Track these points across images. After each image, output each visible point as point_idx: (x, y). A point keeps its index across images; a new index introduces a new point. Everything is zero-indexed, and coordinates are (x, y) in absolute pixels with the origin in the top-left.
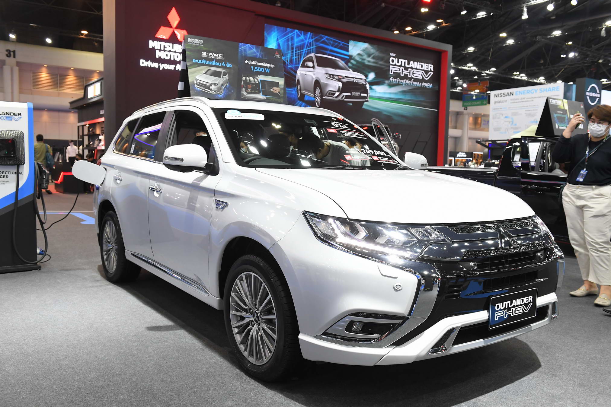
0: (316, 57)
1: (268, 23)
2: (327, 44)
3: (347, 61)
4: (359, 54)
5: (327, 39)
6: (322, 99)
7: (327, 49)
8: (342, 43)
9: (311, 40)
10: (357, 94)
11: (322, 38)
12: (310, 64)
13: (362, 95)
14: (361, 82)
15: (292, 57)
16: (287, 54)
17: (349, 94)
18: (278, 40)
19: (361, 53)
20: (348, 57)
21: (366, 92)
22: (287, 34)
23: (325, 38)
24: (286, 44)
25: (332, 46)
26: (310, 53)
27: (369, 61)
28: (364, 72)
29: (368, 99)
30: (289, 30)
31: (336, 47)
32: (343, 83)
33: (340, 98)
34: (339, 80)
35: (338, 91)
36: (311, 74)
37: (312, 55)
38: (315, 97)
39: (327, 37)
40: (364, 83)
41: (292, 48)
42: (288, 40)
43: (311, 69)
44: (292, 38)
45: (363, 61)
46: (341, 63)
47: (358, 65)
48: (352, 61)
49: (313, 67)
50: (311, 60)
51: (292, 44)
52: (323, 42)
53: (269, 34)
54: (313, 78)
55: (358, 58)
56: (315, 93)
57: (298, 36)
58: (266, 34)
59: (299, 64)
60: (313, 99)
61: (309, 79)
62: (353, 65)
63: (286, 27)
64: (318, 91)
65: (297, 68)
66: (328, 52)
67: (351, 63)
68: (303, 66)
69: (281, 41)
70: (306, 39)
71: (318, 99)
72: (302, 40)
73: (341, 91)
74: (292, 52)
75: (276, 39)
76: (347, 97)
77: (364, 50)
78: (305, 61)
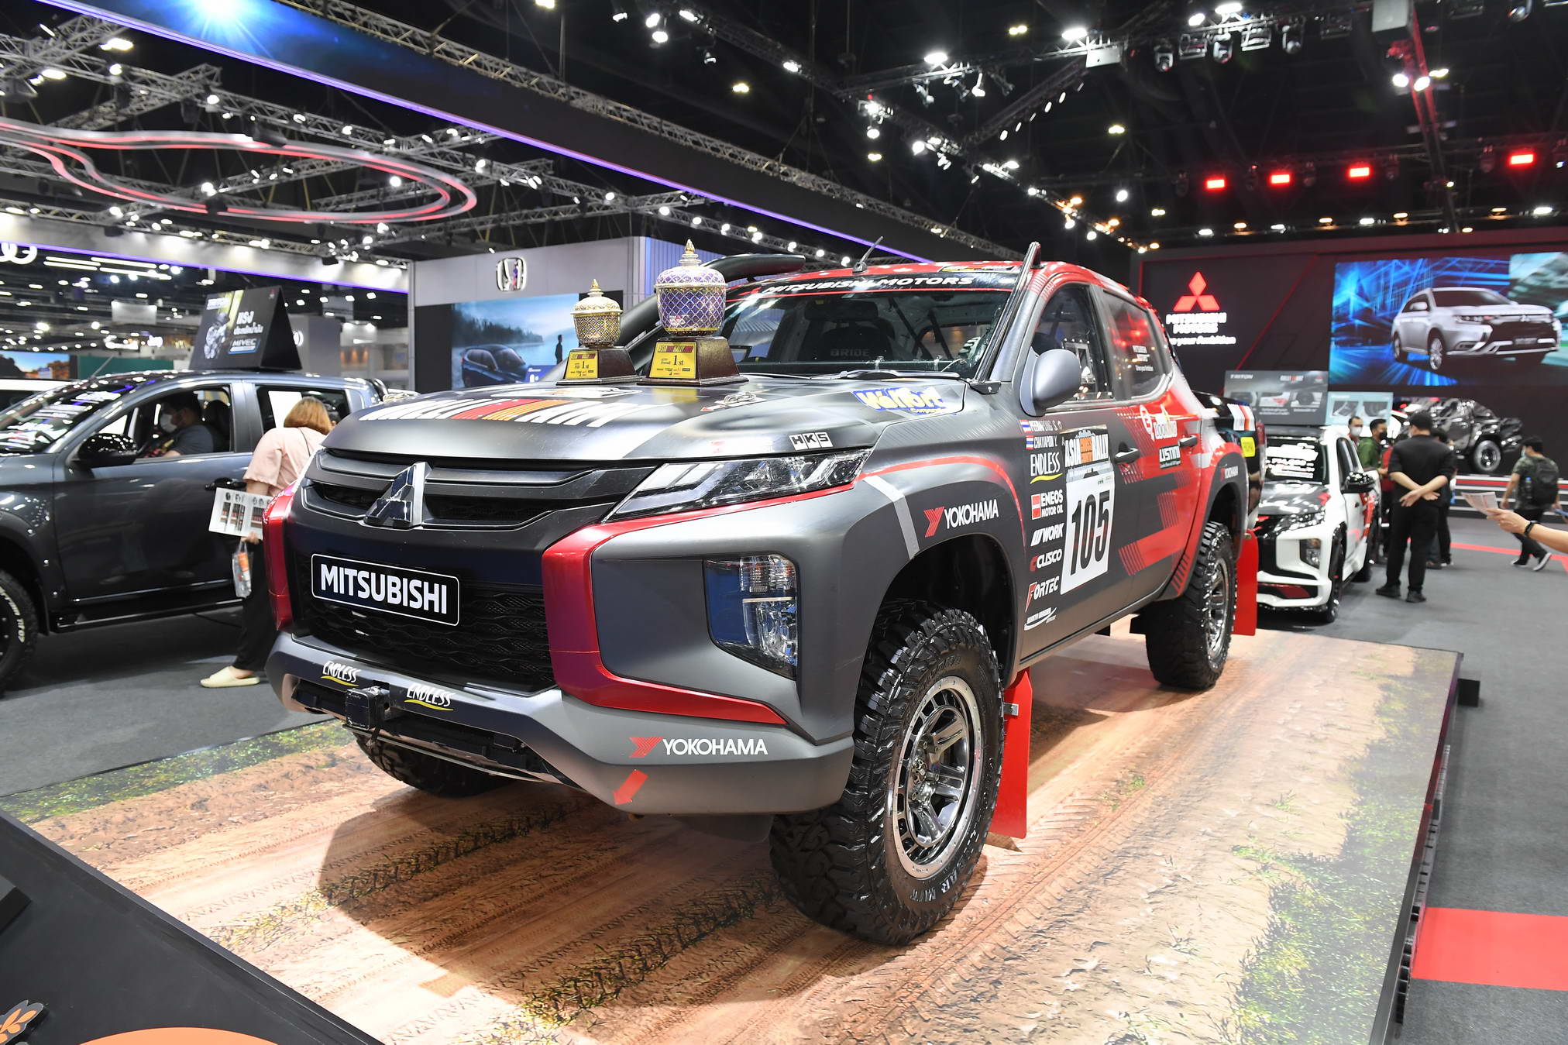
0: (1435, 294)
1: (1340, 261)
2: (1460, 270)
3: (1504, 291)
4: (1535, 274)
5: (1459, 262)
6: (1444, 357)
7: (1458, 278)
8: (1492, 263)
9: (1424, 270)
10: (1529, 341)
11: (1448, 262)
12: (1422, 305)
13: (1541, 341)
14: (1539, 320)
15: (1384, 300)
16: (1374, 299)
17: (1509, 343)
18: (1359, 280)
19: (1542, 270)
20: (1507, 284)
21: (1554, 335)
22: (1379, 268)
23: (1454, 261)
24: (1374, 284)
25: (1471, 270)
26: (1422, 289)
27: (1561, 282)
28: (1549, 301)
29: (1558, 347)
30: (1380, 263)
31: (1480, 271)
32: (1493, 326)
33: (1486, 351)
34: (1485, 322)
35: (1482, 340)
36: (1424, 321)
37: (1427, 291)
38: (1429, 353)
39: (1458, 259)
40: (1548, 321)
41: (1386, 288)
42: (1378, 278)
43: (1425, 313)
44: (1387, 274)
45: (1545, 284)
46: (1490, 295)
47: (1532, 292)
48: (1518, 288)
49: (1428, 309)
50: (1424, 299)
51: (1387, 282)
52: (1453, 268)
53: (1344, 274)
54: (1426, 327)
55: (1532, 282)
56: (1429, 347)
57: (1398, 268)
58: (1337, 276)
59: (1398, 308)
60: (1425, 357)
61: (1419, 328)
62: (1520, 293)
63: (1375, 260)
64: (1436, 345)
65: (1395, 315)
66: (1461, 282)
67: (1515, 291)
68: (1407, 310)
69: (1365, 283)
70: (1413, 270)
71: (1436, 357)
72: (1407, 273)
73: (1487, 340)
74: (1385, 294)
75: (1356, 280)
76: (1502, 348)
77: (1548, 266)
78: (1409, 304)
